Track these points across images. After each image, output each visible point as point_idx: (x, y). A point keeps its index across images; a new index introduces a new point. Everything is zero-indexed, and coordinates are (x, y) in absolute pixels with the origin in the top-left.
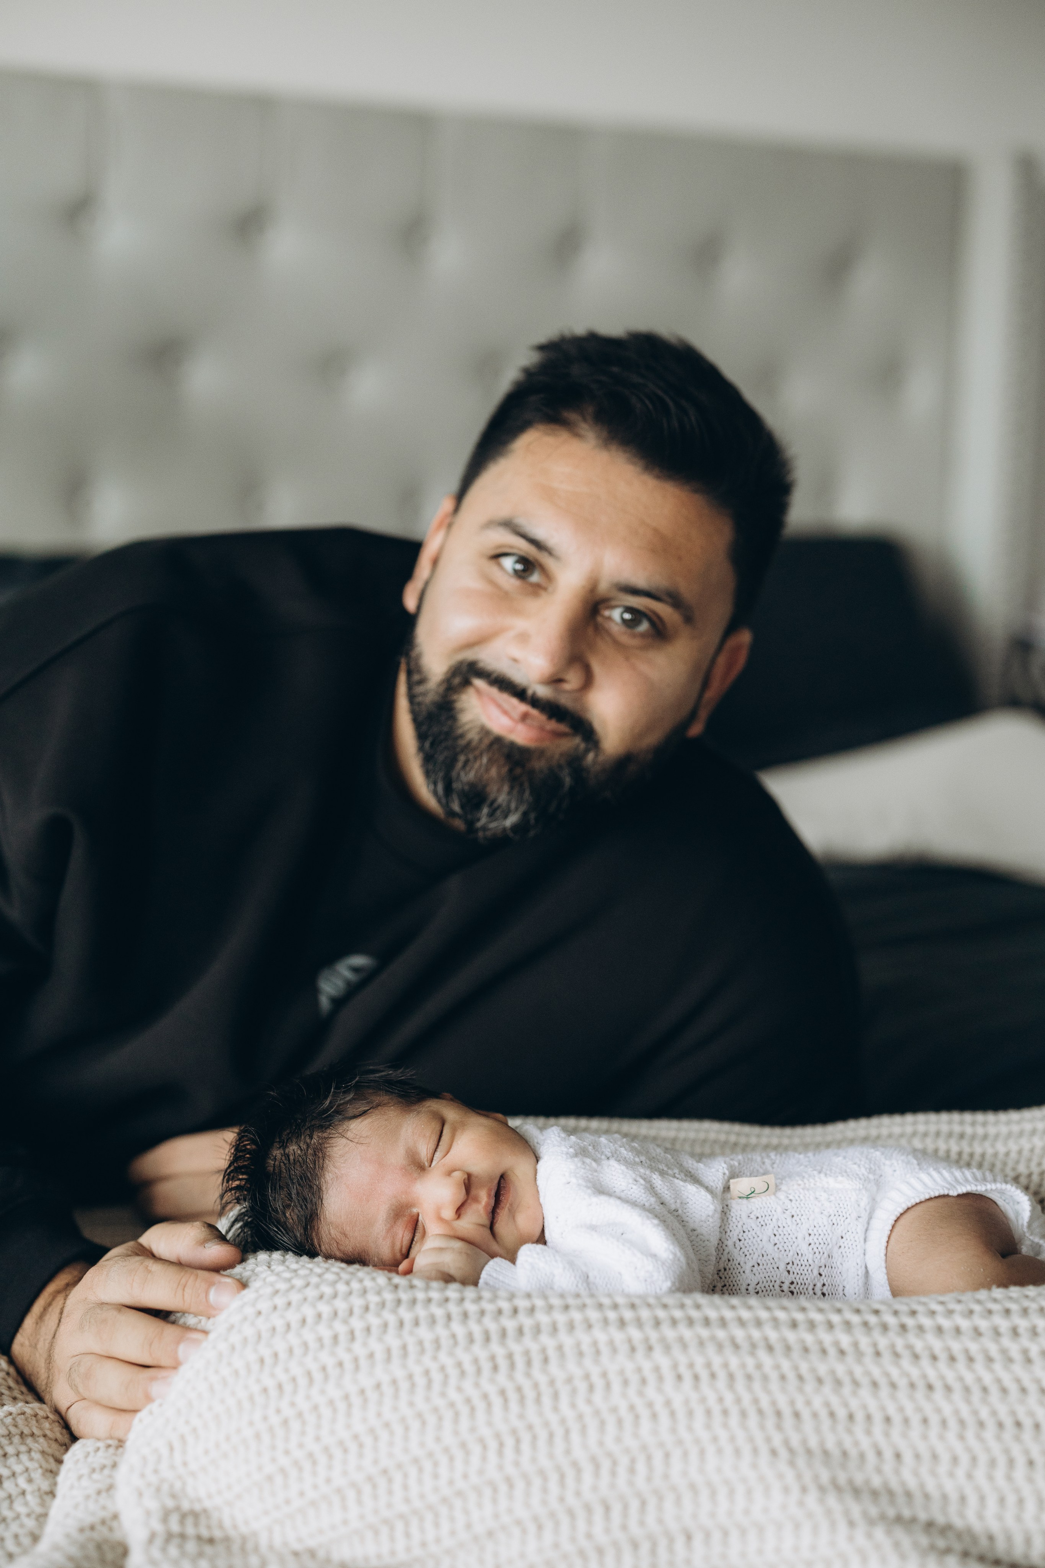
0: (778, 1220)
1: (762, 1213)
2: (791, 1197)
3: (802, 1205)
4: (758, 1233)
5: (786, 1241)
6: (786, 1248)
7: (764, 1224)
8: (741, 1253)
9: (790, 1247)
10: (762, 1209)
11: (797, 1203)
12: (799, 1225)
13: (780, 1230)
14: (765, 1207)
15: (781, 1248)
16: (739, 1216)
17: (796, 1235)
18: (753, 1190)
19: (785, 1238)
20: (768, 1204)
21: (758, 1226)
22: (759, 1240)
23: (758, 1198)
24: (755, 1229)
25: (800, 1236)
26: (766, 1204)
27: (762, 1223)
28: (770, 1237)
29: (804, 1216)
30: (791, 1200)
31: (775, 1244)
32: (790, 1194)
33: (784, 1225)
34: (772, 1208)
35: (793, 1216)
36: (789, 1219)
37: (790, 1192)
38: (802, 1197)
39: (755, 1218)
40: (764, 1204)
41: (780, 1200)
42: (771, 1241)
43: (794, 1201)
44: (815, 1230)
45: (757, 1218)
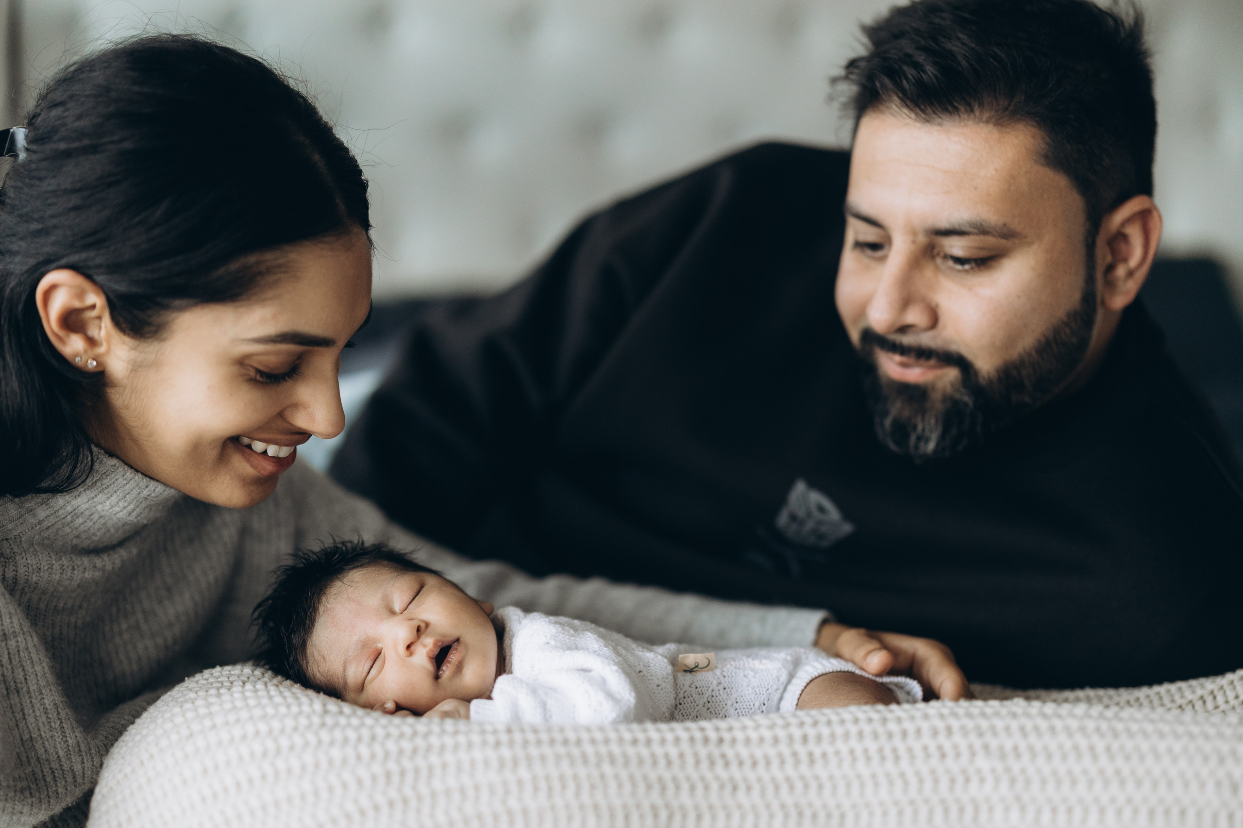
0: (713, 691)
1: (700, 684)
2: (725, 674)
3: (733, 680)
4: (696, 700)
5: (717, 706)
6: (717, 712)
7: (701, 693)
8: (680, 714)
9: (720, 711)
10: (702, 681)
11: (729, 679)
12: (729, 695)
13: (713, 699)
14: (703, 680)
15: (713, 711)
16: (682, 685)
17: (726, 702)
18: (697, 664)
19: (717, 704)
20: (706, 678)
21: (696, 694)
22: (695, 705)
23: (699, 673)
24: (694, 695)
25: (729, 703)
26: (705, 677)
27: (700, 692)
28: (705, 703)
29: (734, 689)
30: (724, 676)
31: (708, 709)
32: (724, 671)
33: (717, 694)
34: (709, 681)
35: (725, 689)
36: (722, 690)
37: (724, 669)
38: (733, 674)
39: (695, 688)
40: (703, 678)
41: (716, 675)
42: (705, 706)
43: (727, 677)
44: (742, 699)
45: (697, 688)
